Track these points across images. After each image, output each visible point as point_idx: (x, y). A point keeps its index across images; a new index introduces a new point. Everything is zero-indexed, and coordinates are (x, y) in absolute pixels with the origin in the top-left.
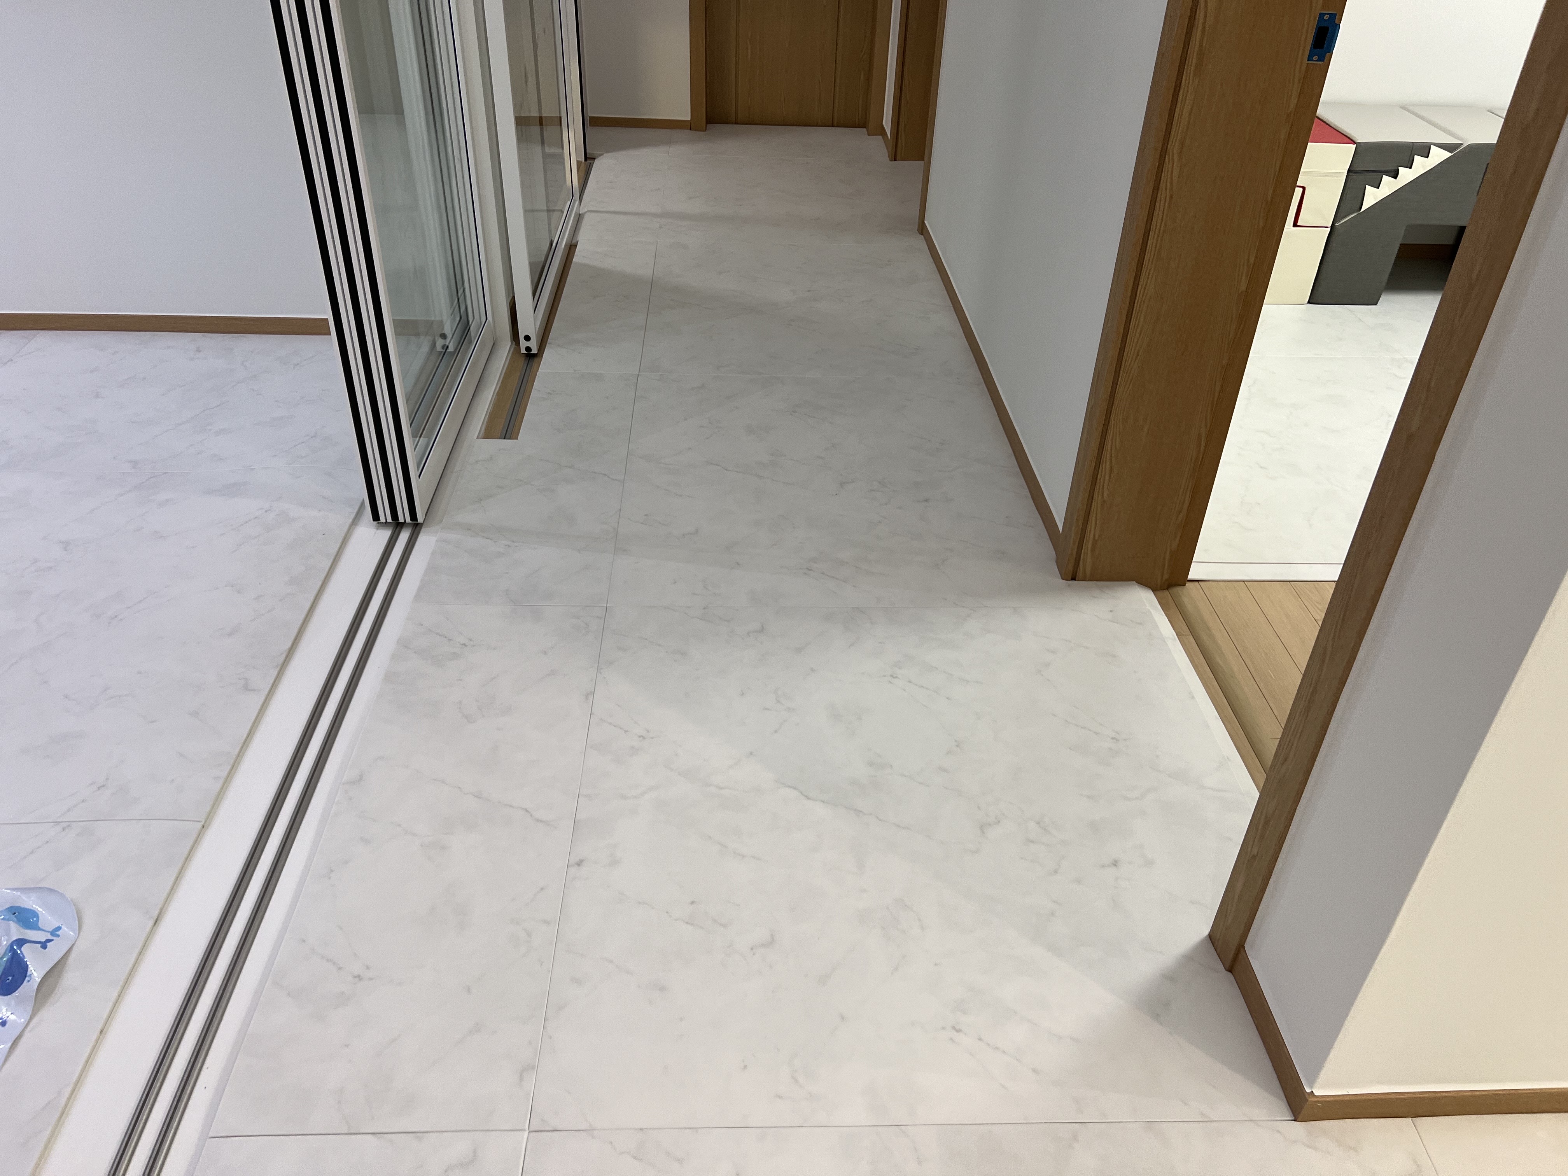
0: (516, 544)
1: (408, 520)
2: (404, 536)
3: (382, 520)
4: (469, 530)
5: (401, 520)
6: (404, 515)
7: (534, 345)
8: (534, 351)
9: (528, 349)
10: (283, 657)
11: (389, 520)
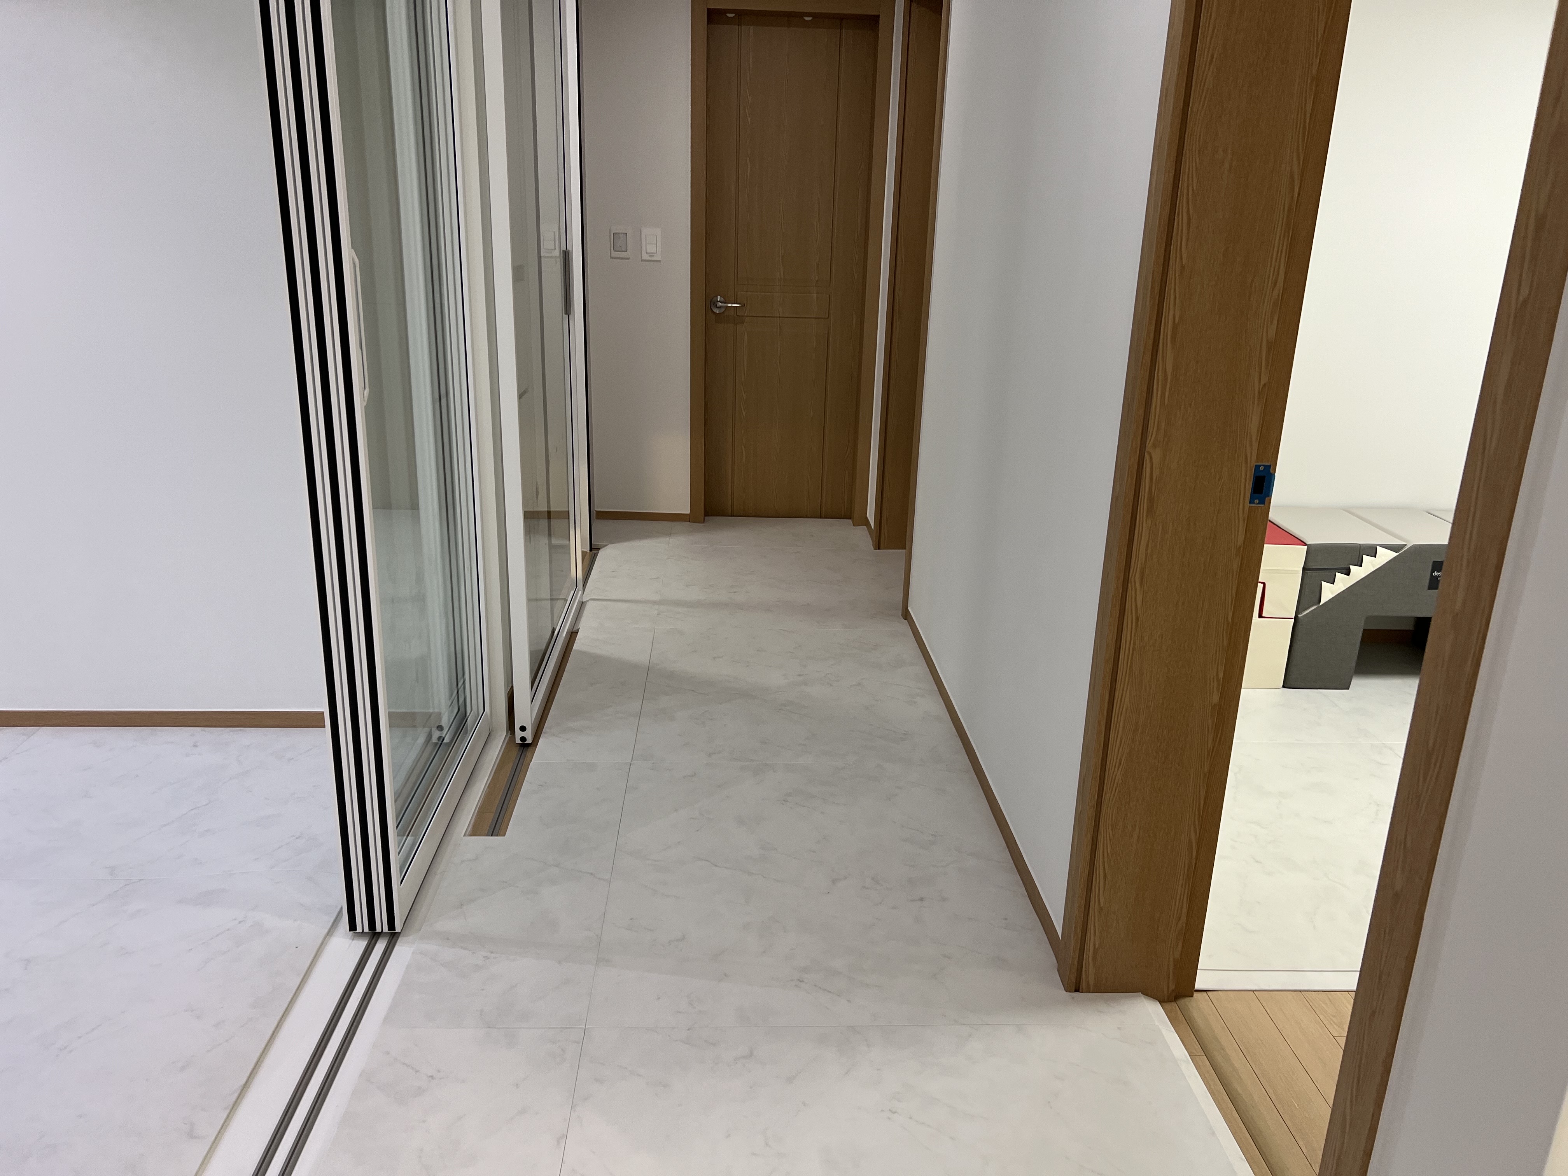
0: (495, 955)
1: (386, 929)
2: (380, 946)
3: (359, 930)
4: (448, 939)
5: (378, 929)
6: (381, 923)
7: (529, 735)
8: (529, 740)
9: (523, 739)
10: (236, 1095)
11: (366, 929)
